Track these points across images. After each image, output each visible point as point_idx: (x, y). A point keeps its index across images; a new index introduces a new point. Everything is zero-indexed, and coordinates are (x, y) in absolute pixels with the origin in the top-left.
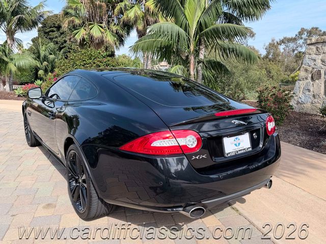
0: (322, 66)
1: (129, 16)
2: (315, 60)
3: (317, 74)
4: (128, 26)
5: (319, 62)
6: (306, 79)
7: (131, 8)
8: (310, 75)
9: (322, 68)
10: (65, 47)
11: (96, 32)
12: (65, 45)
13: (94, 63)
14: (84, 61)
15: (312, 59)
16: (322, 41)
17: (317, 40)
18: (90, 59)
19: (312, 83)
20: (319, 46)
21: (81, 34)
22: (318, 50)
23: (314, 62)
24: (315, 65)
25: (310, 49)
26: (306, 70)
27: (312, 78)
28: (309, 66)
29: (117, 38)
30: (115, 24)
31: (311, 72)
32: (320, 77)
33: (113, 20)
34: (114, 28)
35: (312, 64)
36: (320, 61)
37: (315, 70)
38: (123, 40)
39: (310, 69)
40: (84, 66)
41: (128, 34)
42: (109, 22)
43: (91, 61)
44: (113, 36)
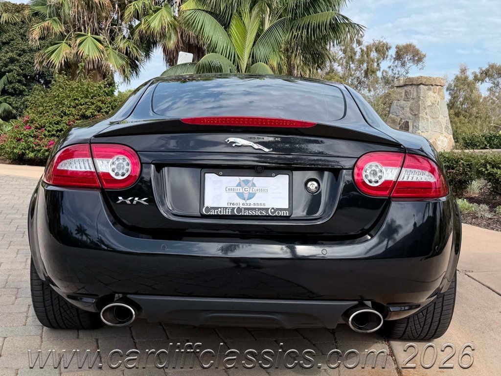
0: (411, 116)
1: (152, 25)
2: (403, 108)
3: (405, 126)
4: (147, 43)
5: (407, 112)
7: (155, 12)
9: (410, 119)
10: (10, 71)
11: (89, 49)
12: (10, 67)
13: (93, 104)
14: (75, 100)
15: (400, 107)
18: (86, 97)
20: (409, 90)
21: (62, 53)
22: (406, 95)
23: (402, 111)
24: (403, 114)
25: (398, 93)
26: (394, 122)
28: (397, 116)
29: (127, 63)
30: (124, 37)
31: (399, 124)
33: (120, 29)
34: (122, 45)
35: (400, 113)
36: (408, 109)
37: (404, 120)
38: (137, 66)
39: (397, 120)
40: (75, 107)
41: (147, 55)
42: (112, 31)
43: (87, 100)
44: (121, 57)
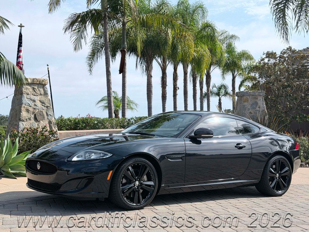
0: (43, 107)
2: (34, 101)
3: (40, 114)
5: (39, 104)
6: (30, 119)
8: (33, 116)
9: (43, 109)
15: (31, 100)
16: (38, 83)
17: (33, 81)
19: (36, 124)
20: (36, 87)
22: (35, 91)
23: (34, 103)
24: (35, 105)
25: (27, 89)
26: (28, 111)
27: (36, 119)
28: (30, 106)
31: (33, 113)
32: (44, 117)
35: (32, 104)
36: (39, 102)
37: (38, 110)
39: (31, 109)
